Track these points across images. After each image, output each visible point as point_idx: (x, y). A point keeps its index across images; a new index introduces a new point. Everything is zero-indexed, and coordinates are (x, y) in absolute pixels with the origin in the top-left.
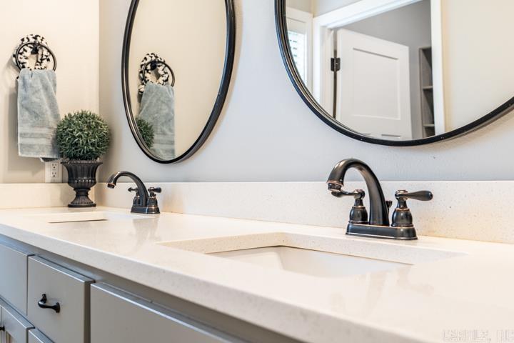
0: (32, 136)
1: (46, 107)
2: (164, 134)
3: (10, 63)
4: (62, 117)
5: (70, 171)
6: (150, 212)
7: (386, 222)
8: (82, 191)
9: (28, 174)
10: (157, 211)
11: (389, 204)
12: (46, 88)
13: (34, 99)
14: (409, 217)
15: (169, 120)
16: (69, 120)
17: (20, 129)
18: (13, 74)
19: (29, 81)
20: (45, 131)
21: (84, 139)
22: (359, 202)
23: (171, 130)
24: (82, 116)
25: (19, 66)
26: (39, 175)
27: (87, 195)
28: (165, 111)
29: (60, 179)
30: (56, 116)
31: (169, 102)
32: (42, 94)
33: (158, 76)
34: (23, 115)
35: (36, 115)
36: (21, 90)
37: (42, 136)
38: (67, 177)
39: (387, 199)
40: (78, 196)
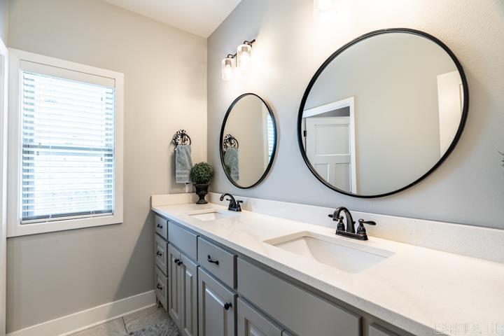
0: (182, 174)
1: (187, 161)
2: (234, 169)
3: (172, 142)
4: (193, 165)
5: (197, 188)
6: (237, 211)
7: (354, 232)
8: (202, 197)
9: (179, 190)
10: (240, 210)
11: (355, 223)
12: (187, 153)
13: (183, 158)
14: (364, 230)
15: (237, 163)
16: (197, 166)
17: (177, 172)
18: (173, 147)
19: (181, 150)
20: (187, 171)
21: (203, 174)
22: (341, 221)
23: (237, 167)
24: (202, 164)
25: (176, 144)
26: (183, 190)
27: (204, 198)
28: (235, 159)
29: (192, 191)
30: (191, 164)
31: (236, 156)
32: (186, 155)
33: (231, 144)
34: (178, 165)
35: (183, 165)
36: (177, 155)
37: (185, 173)
38: (195, 191)
39: (354, 220)
40: (200, 199)
